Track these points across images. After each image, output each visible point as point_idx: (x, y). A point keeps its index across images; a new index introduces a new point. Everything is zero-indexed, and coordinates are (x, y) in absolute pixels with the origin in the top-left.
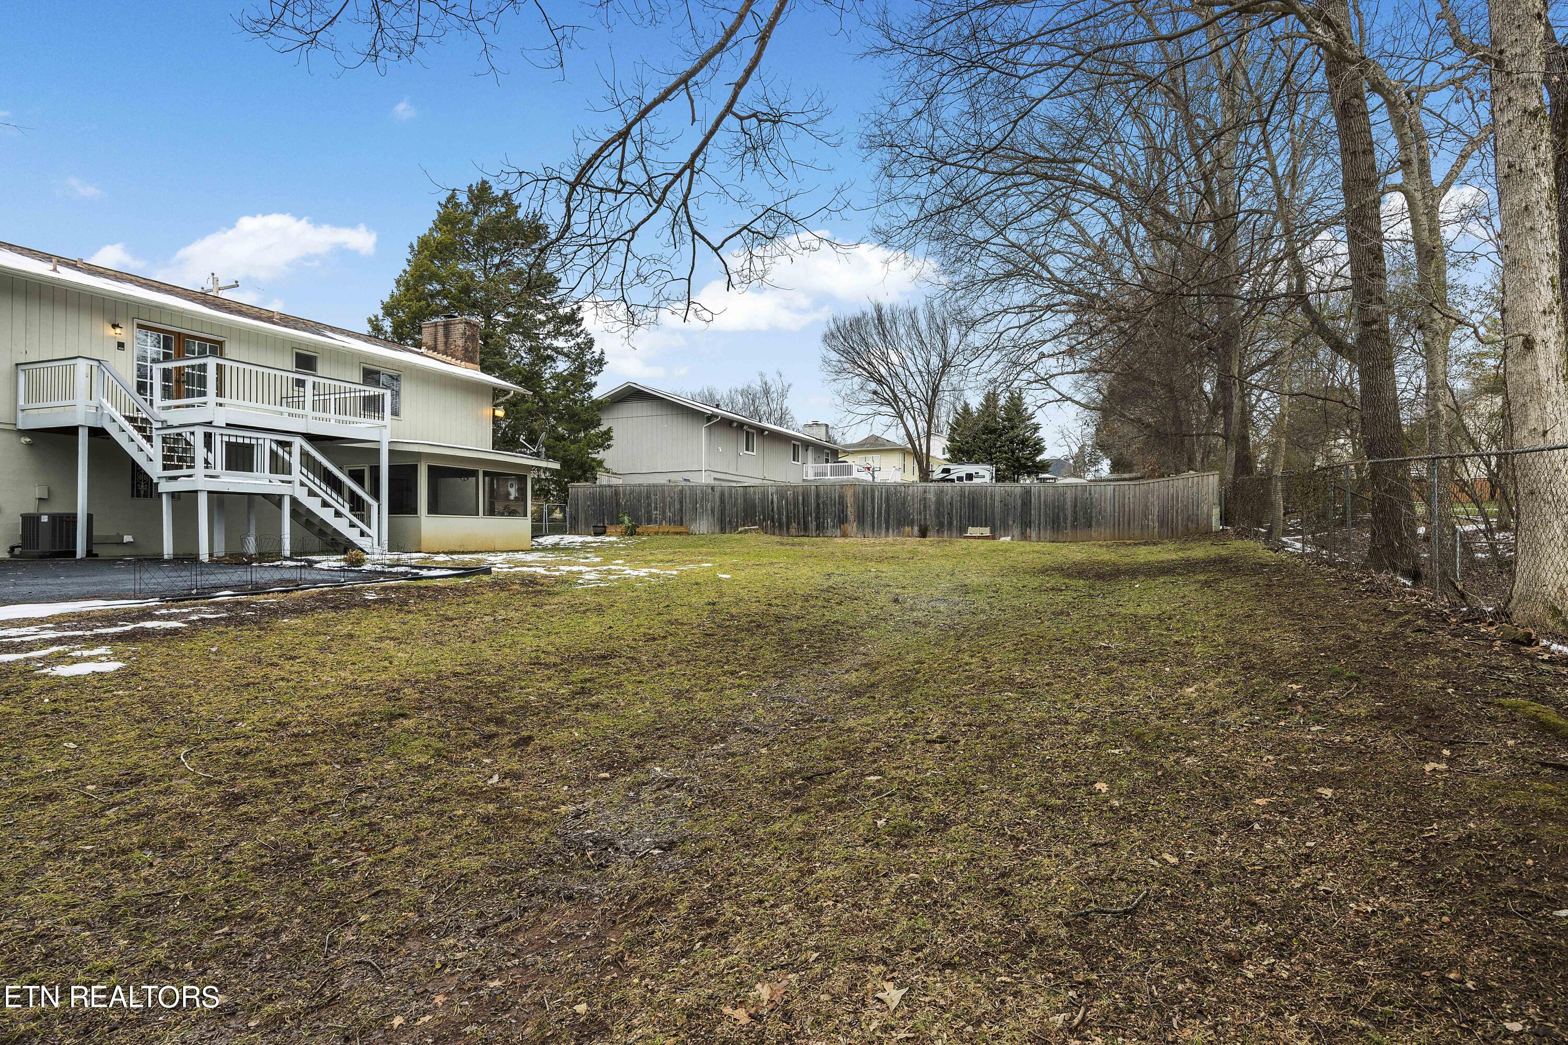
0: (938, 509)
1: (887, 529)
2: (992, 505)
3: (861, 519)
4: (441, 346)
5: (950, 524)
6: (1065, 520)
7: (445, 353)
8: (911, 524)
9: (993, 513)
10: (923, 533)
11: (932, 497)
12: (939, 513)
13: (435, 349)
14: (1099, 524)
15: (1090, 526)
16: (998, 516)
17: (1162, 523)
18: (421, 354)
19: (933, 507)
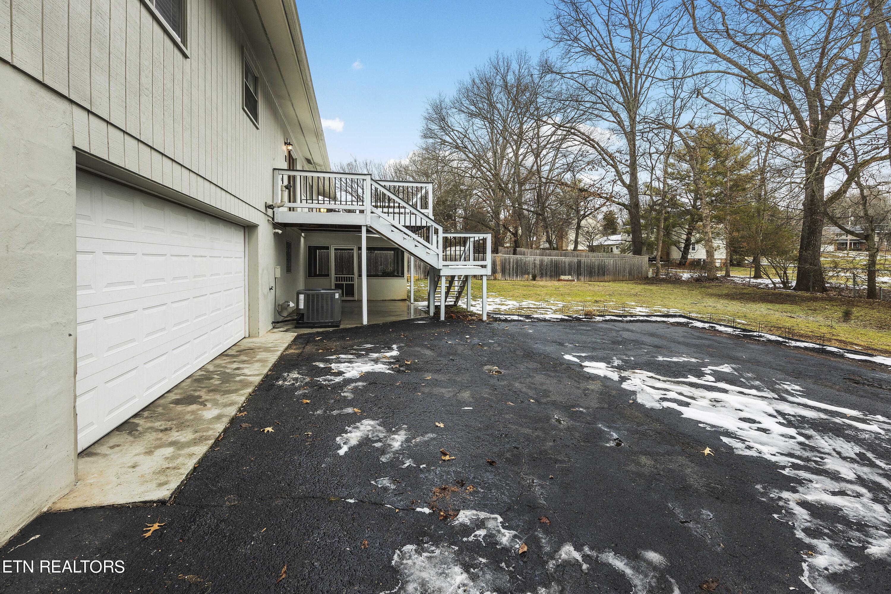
0: (540, 267)
1: (517, 276)
2: (565, 266)
3: (503, 271)
5: (546, 274)
6: (595, 272)
8: (528, 274)
9: (565, 269)
10: (534, 278)
11: (538, 262)
12: (541, 269)
14: (608, 275)
15: (604, 275)
16: (567, 271)
17: (630, 274)
19: (538, 266)
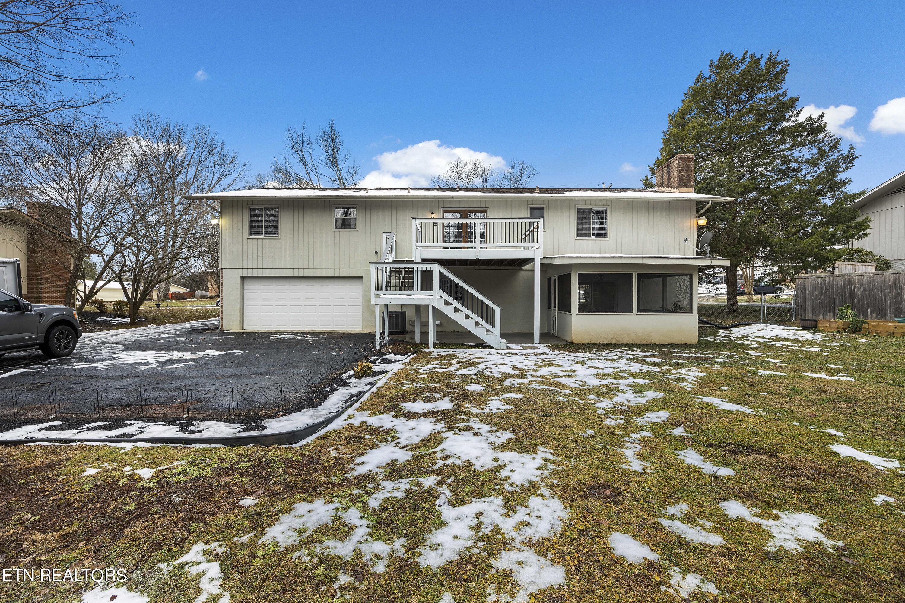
4: (665, 183)
7: (668, 186)
13: (662, 185)
18: (655, 191)
